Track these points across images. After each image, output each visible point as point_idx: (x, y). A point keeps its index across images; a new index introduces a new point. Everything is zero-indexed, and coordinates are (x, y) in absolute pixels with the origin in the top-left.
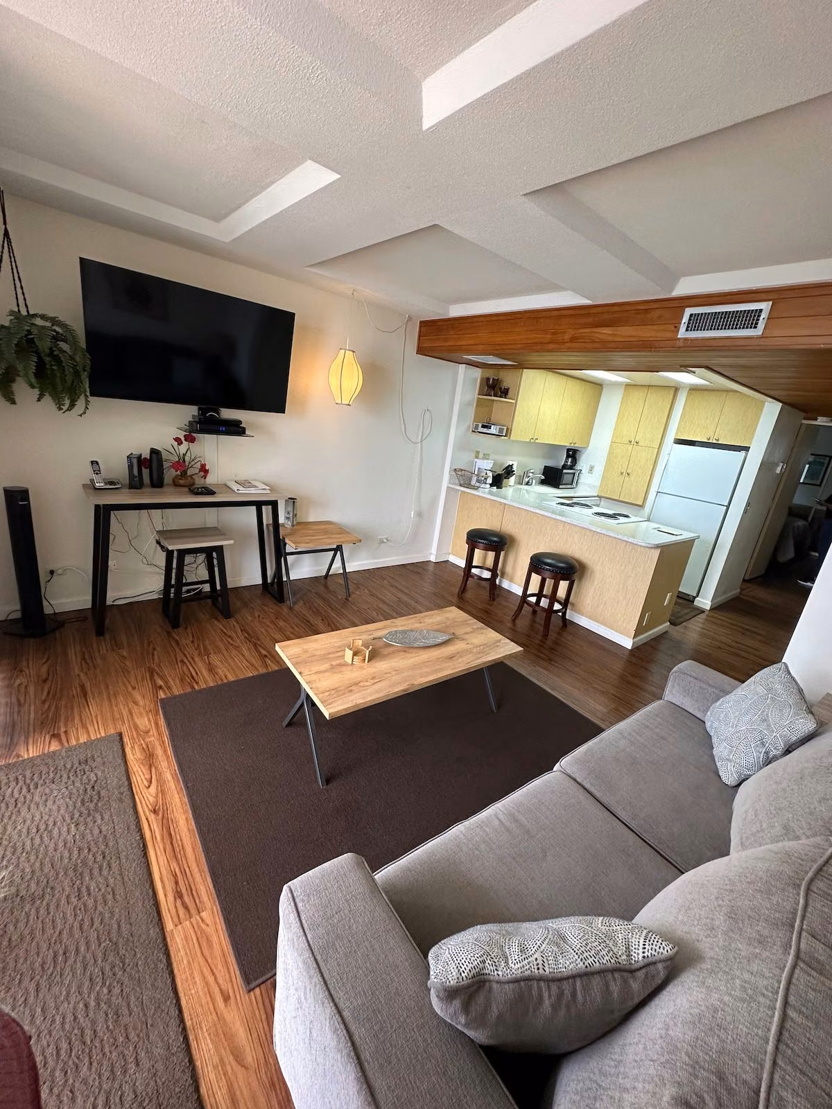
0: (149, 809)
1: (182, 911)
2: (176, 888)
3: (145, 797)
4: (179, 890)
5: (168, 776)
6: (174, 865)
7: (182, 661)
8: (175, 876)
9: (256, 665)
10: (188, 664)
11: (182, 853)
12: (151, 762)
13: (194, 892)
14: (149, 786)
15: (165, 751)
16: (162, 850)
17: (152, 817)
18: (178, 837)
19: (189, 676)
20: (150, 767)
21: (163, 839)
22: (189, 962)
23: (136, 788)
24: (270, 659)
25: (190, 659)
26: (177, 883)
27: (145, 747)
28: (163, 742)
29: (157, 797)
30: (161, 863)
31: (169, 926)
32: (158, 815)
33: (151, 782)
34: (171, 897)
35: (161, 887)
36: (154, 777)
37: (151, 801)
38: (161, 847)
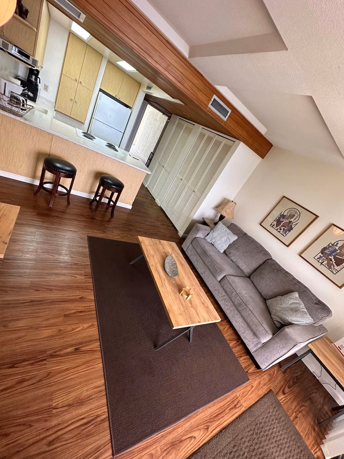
0: (207, 433)
1: (239, 405)
2: (234, 408)
3: (201, 438)
4: (234, 407)
5: (188, 425)
6: (227, 411)
7: (50, 443)
8: (230, 409)
9: (88, 359)
10: (60, 433)
11: (222, 408)
12: (177, 442)
13: (233, 400)
14: (195, 437)
15: (170, 433)
16: (223, 418)
17: (210, 429)
18: (217, 411)
19: (83, 428)
20: (181, 441)
21: (219, 419)
22: (249, 399)
23: (196, 448)
24: (83, 347)
25: (50, 432)
26: (232, 408)
27: (166, 453)
28: (162, 437)
29: (199, 430)
30: (228, 417)
31: (243, 409)
32: (209, 425)
33: (191, 437)
34: (237, 410)
35: (235, 415)
36: (188, 436)
37: (203, 432)
38: (222, 419)
